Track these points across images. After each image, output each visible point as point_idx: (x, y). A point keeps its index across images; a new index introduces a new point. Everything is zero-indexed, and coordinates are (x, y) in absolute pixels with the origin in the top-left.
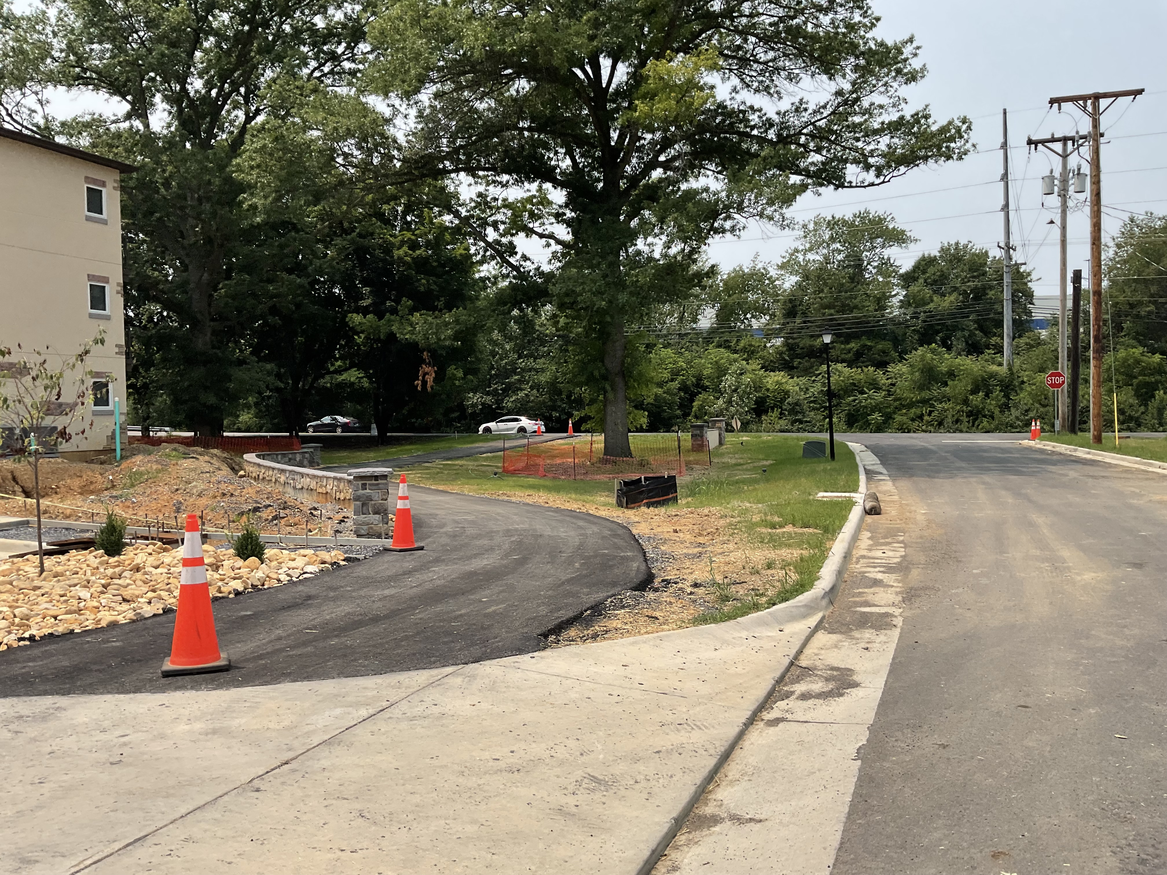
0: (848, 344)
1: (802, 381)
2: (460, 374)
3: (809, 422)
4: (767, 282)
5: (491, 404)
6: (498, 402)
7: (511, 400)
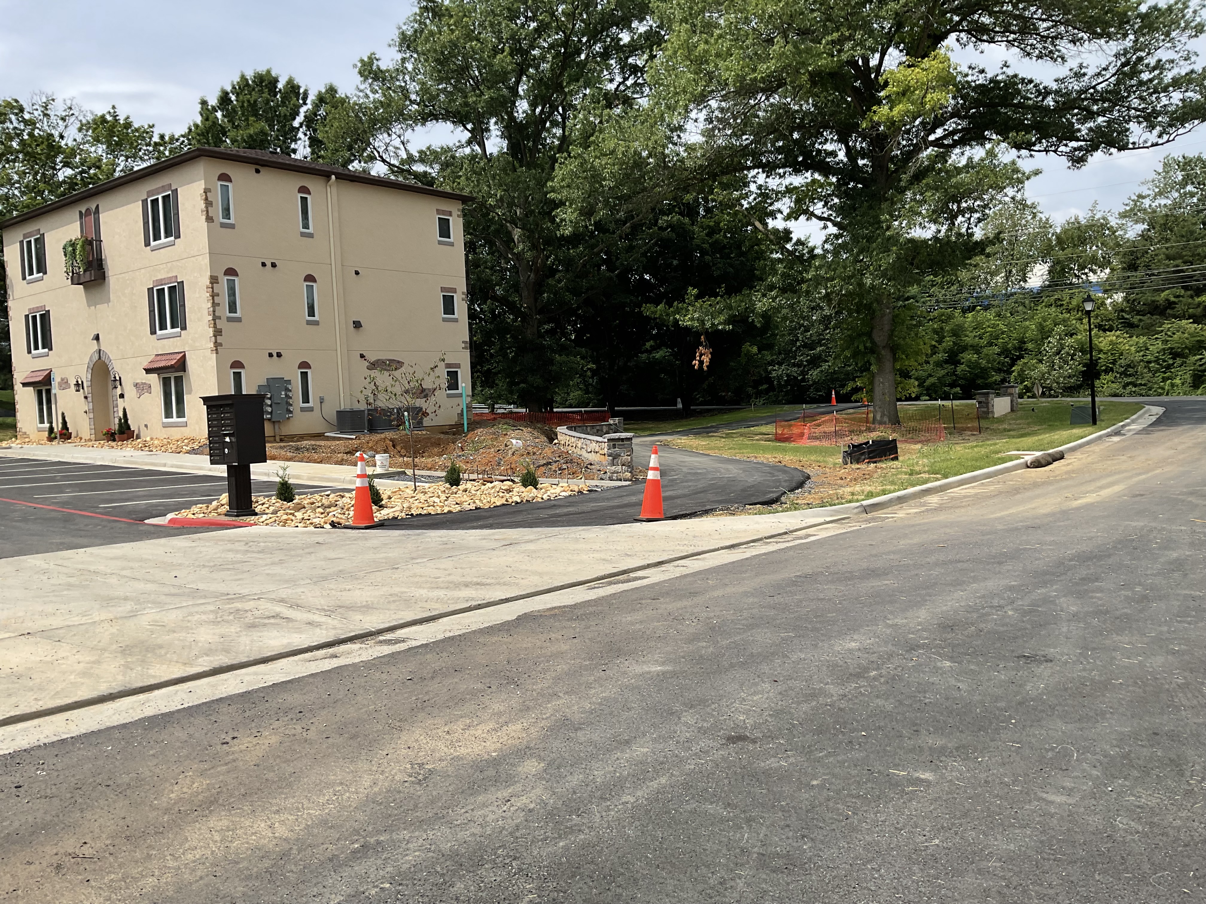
0: (1198, 296)
1: (1143, 339)
2: (755, 349)
3: (1145, 385)
4: (1107, 232)
5: (795, 375)
6: (803, 373)
7: (816, 373)
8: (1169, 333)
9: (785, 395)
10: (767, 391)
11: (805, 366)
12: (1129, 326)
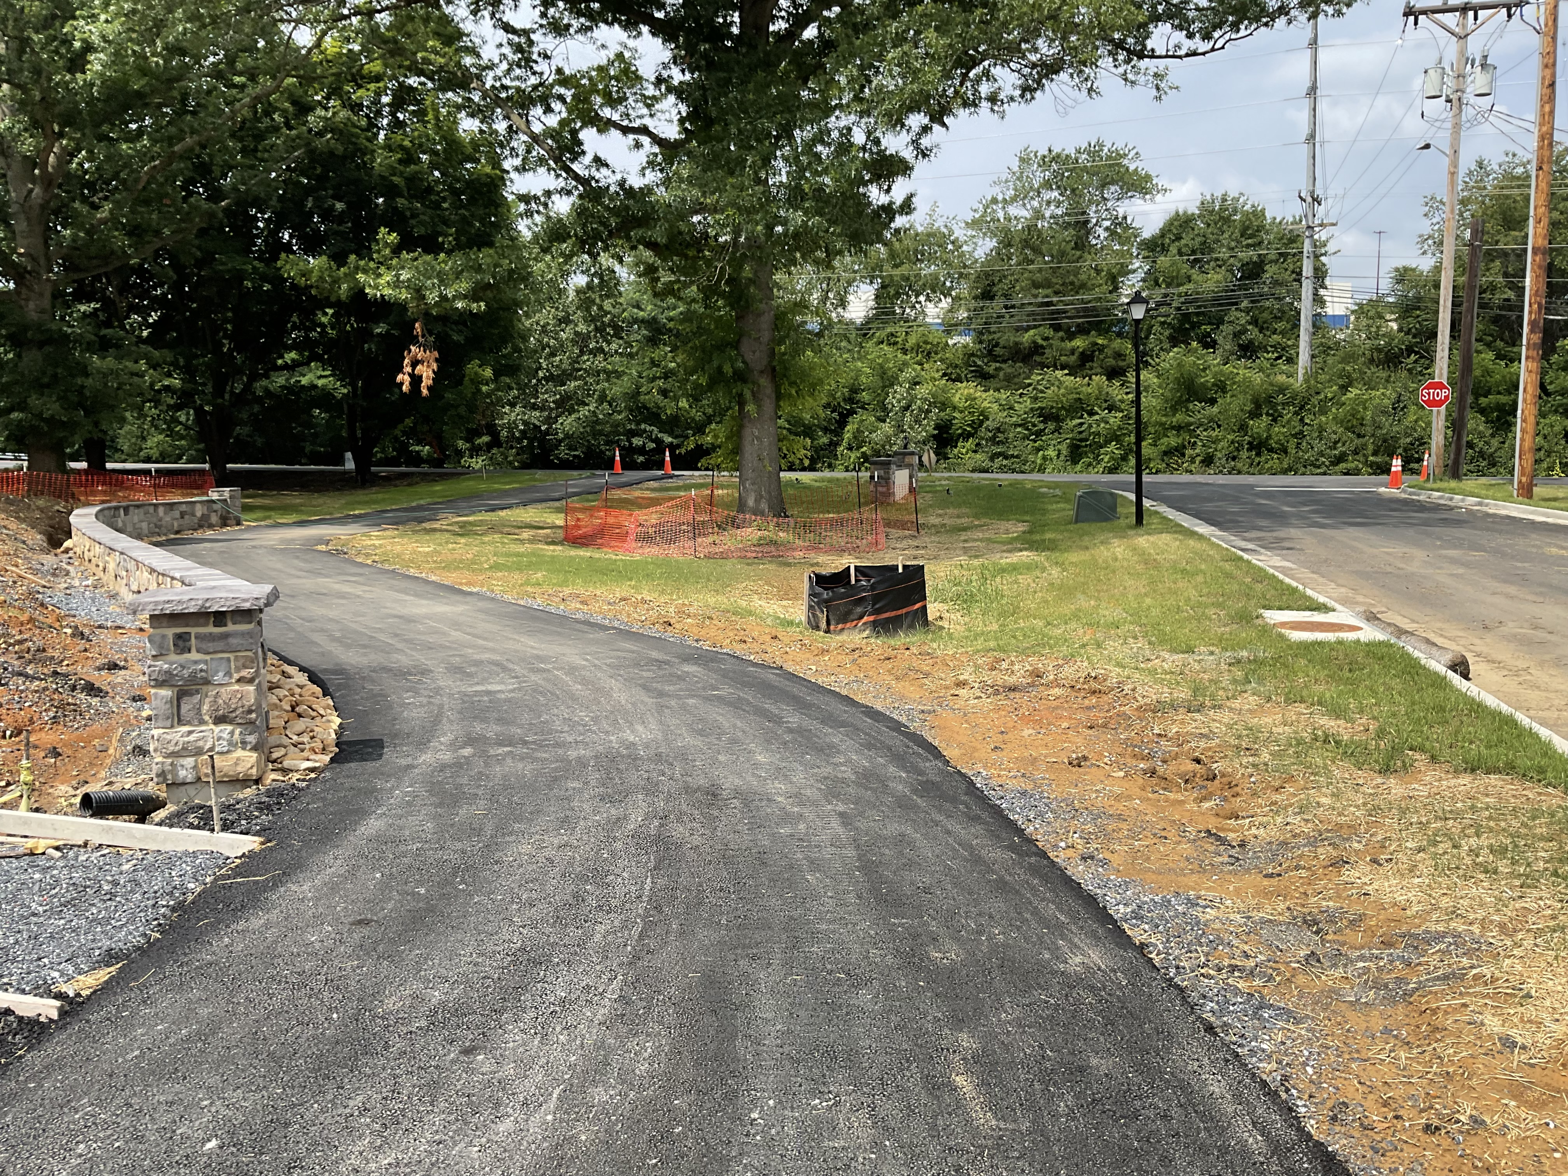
1: (1003, 395)
2: (488, 373)
4: (950, 247)
5: (538, 423)
6: (550, 421)
7: (570, 420)
8: (1040, 387)
9: (518, 454)
10: (489, 446)
11: (551, 409)
12: (982, 376)
